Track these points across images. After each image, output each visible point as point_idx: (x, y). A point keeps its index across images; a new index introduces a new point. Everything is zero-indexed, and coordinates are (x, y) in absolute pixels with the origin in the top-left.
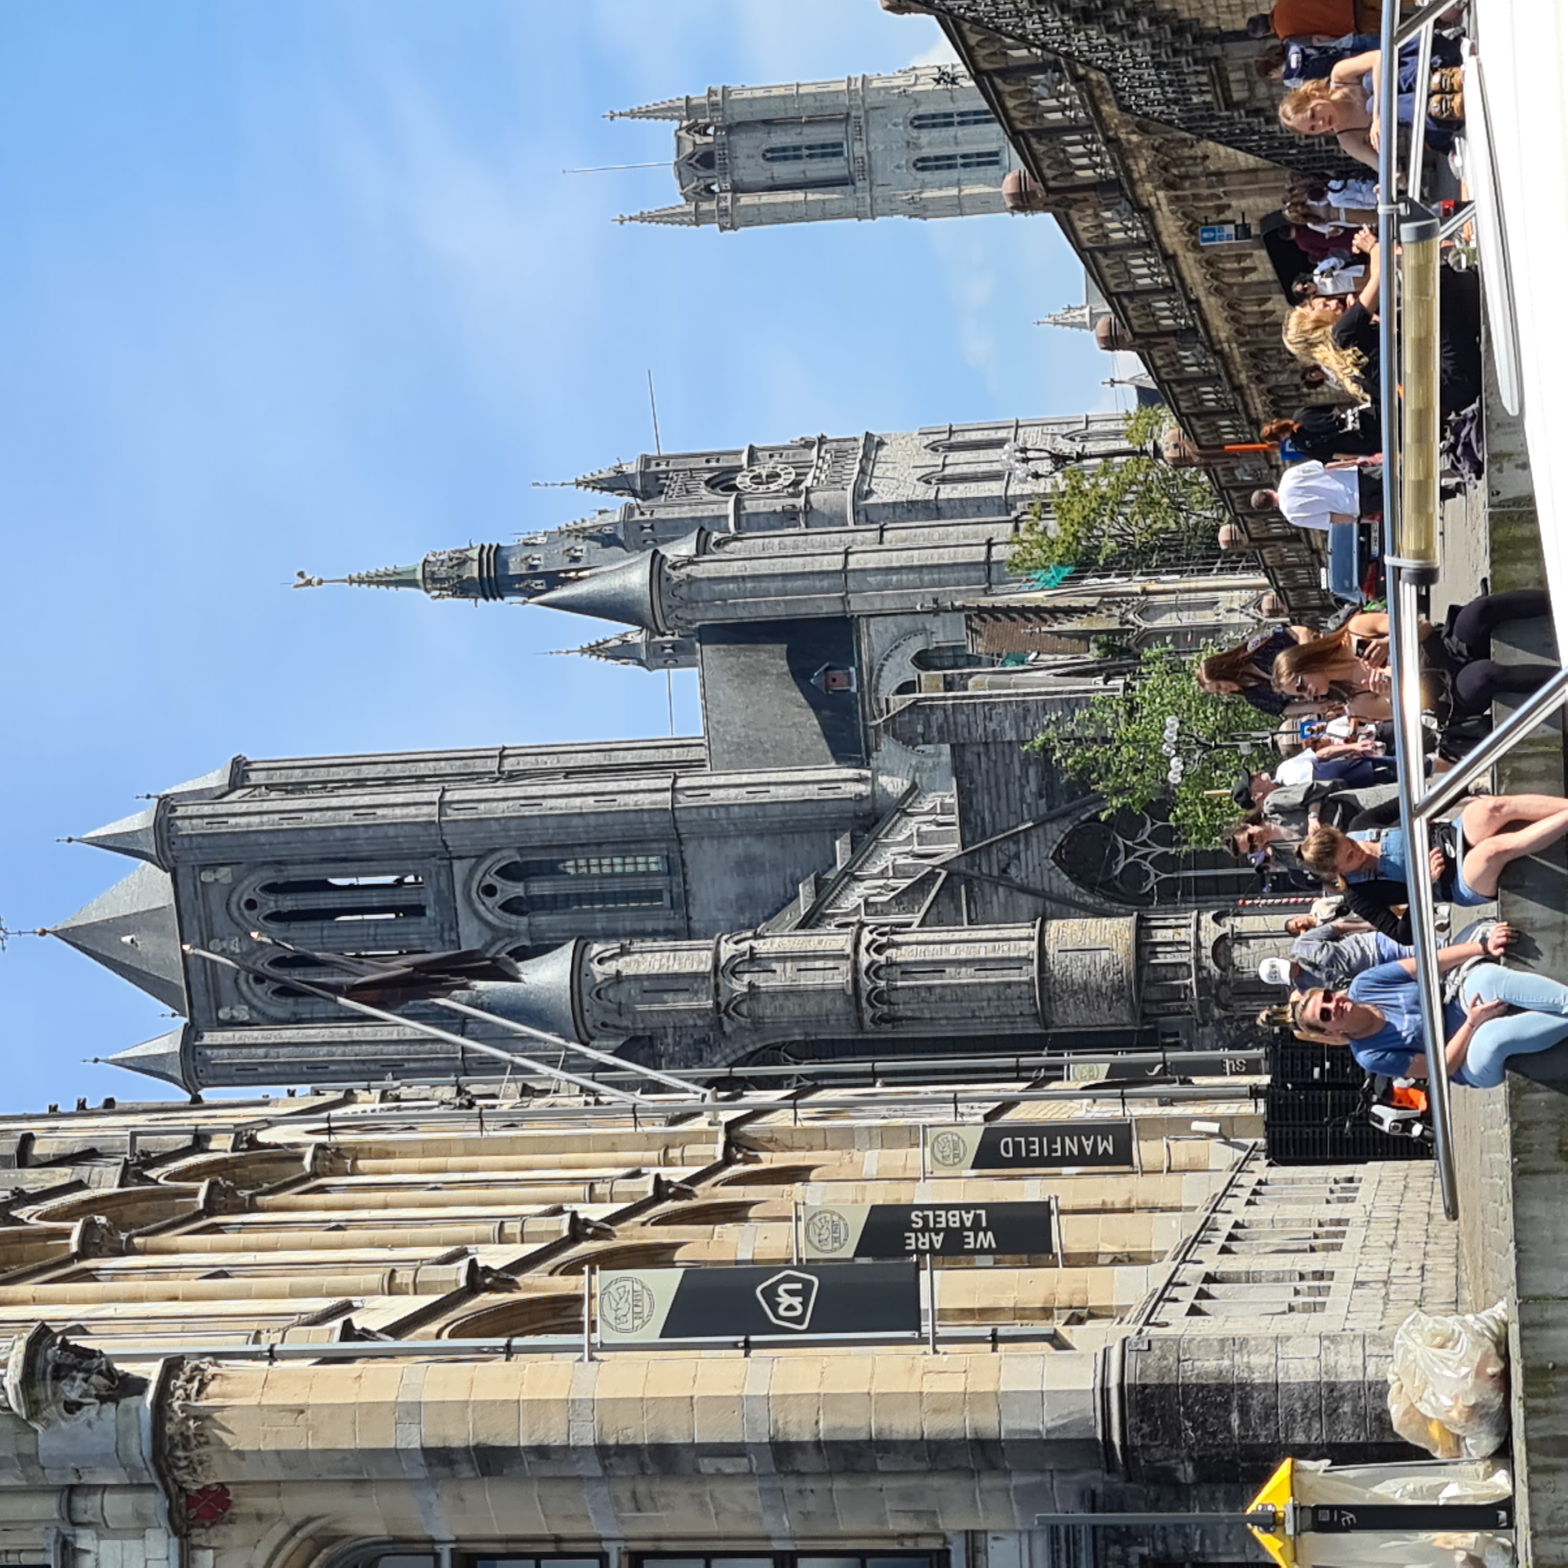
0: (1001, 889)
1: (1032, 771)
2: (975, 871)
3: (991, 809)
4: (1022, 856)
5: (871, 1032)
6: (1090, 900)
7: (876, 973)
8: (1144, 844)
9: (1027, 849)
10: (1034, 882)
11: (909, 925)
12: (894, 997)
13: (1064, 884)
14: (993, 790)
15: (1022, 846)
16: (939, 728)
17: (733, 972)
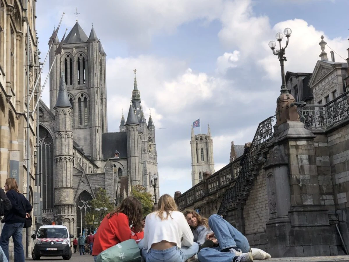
0: (79, 181)
1: (99, 187)
2: (82, 176)
3: (93, 179)
4: (85, 185)
5: (55, 158)
6: (77, 196)
8: (87, 206)
9: (86, 186)
10: (80, 187)
11: (74, 165)
12: (61, 162)
13: (80, 192)
14: (96, 180)
15: (86, 185)
16: (108, 171)
17: (66, 134)
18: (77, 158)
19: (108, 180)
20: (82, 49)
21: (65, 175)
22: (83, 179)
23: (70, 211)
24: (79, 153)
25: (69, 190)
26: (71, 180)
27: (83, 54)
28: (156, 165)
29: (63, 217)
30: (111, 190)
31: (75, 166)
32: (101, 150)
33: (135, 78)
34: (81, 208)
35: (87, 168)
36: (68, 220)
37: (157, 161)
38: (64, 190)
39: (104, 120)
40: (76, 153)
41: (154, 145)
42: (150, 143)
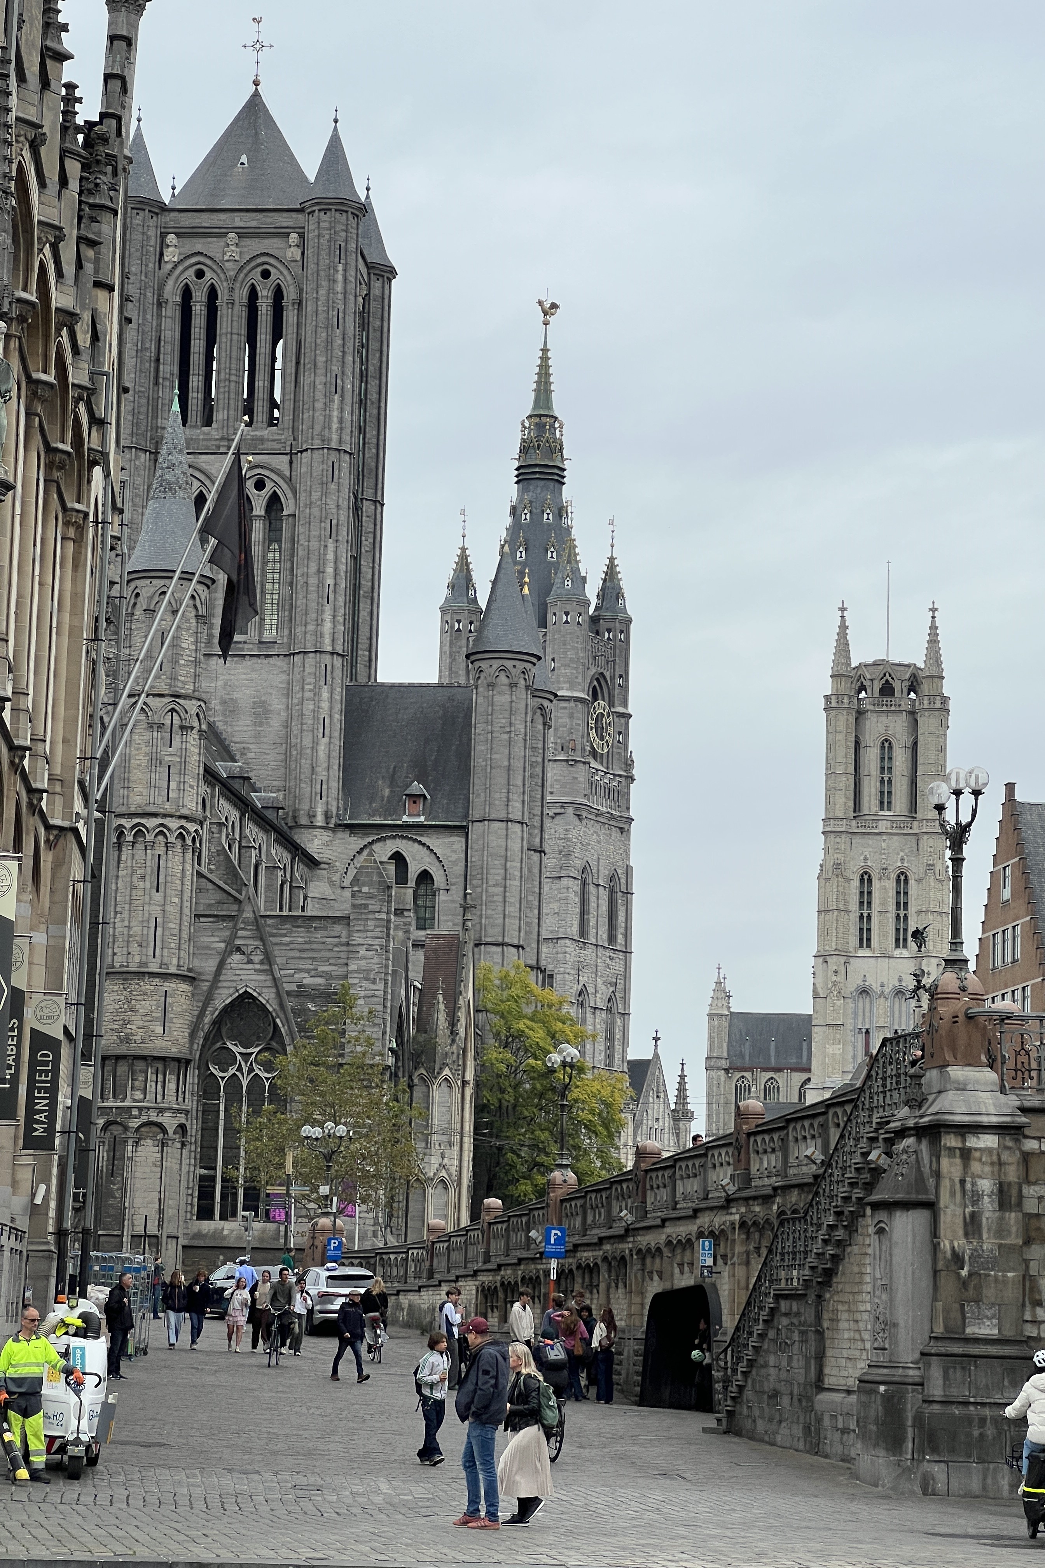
0: (223, 945)
1: (320, 981)
2: (241, 924)
3: (292, 943)
4: (250, 966)
5: (111, 826)
6: (207, 1020)
7: (161, 832)
8: (251, 1070)
9: (257, 971)
10: (227, 975)
11: (199, 864)
12: (140, 847)
13: (224, 998)
14: (307, 946)
15: (258, 967)
16: (366, 906)
17: (173, 710)
18: (220, 825)
19: (362, 952)
20: (272, 245)
21: (156, 911)
22: (245, 938)
23: (171, 1086)
24: (228, 799)
25: (169, 985)
26: (185, 936)
27: (275, 267)
28: (622, 830)
29: (135, 1112)
30: (376, 999)
31: (204, 870)
32: (336, 773)
33: (545, 350)
34: (223, 1078)
35: (262, 870)
36: (158, 1130)
37: (628, 809)
38: (147, 985)
39: (364, 614)
40: (213, 797)
41: (623, 720)
42: (601, 705)
